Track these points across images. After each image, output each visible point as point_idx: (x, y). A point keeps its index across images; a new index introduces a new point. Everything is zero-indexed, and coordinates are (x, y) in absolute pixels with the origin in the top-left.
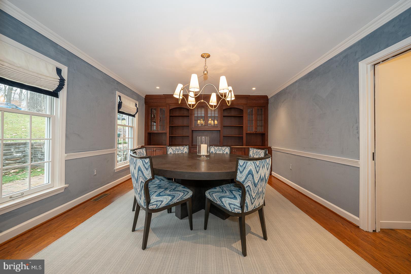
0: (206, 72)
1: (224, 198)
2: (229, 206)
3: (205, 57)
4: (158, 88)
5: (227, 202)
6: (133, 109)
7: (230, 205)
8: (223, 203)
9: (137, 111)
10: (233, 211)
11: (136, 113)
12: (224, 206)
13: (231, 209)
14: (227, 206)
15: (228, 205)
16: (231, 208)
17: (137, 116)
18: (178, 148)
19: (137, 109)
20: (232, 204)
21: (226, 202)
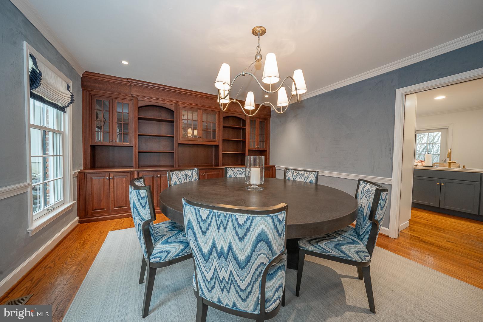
0: (259, 57)
1: (343, 245)
2: (357, 256)
3: (259, 34)
4: (125, 63)
5: (352, 250)
6: (63, 95)
7: (358, 254)
8: (345, 254)
9: (72, 101)
10: (363, 260)
11: (69, 105)
12: (348, 256)
13: (361, 259)
14: (353, 256)
15: (355, 254)
16: (360, 257)
17: (69, 110)
18: (183, 172)
19: (72, 96)
20: (360, 252)
21: (350, 251)
